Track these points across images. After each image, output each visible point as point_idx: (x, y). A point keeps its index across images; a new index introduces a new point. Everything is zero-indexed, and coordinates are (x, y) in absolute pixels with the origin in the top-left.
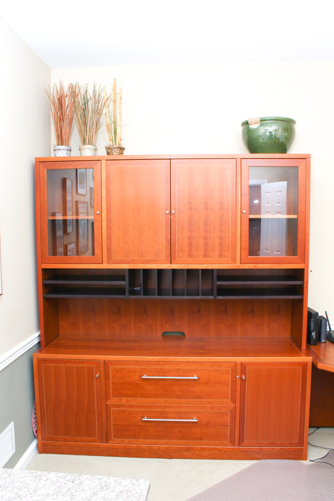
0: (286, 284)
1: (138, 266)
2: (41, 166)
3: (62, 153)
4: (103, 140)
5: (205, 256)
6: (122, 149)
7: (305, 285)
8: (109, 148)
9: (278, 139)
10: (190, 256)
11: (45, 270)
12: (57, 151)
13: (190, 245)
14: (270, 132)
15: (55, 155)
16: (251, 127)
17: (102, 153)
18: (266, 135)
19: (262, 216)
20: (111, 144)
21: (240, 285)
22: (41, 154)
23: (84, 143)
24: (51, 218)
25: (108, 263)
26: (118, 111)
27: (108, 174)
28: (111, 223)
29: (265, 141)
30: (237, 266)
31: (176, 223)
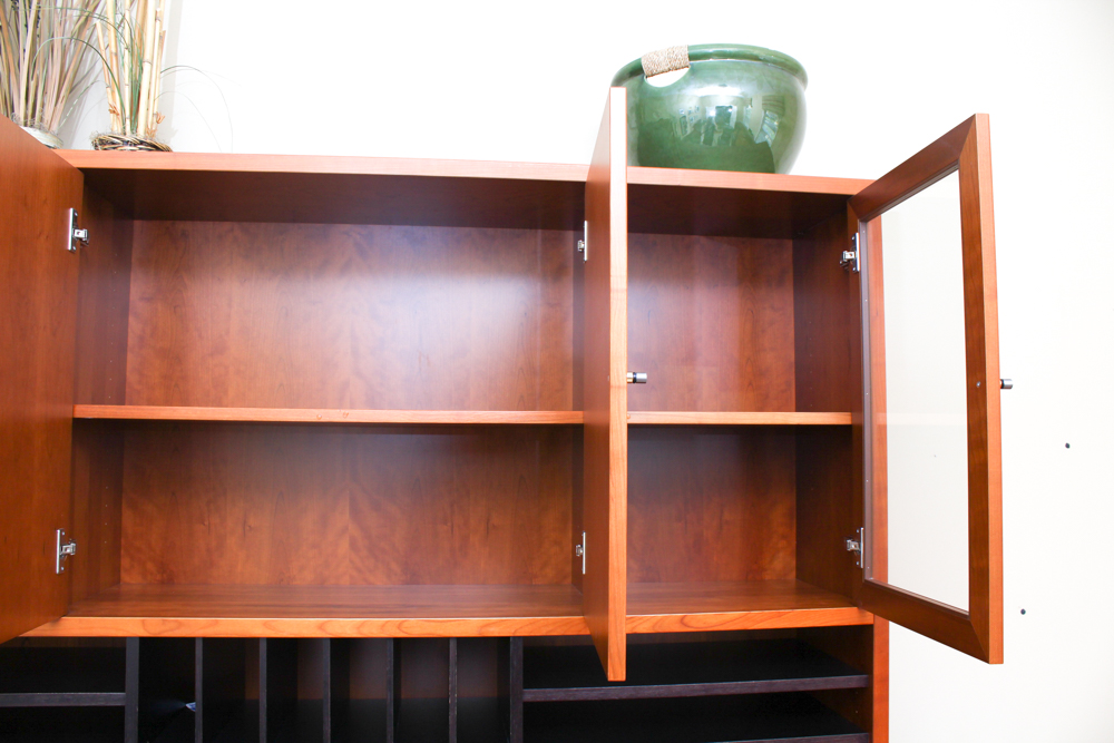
1: (180, 624)
7: (876, 692)
9: (751, 133)
14: (722, 109)
16: (654, 82)
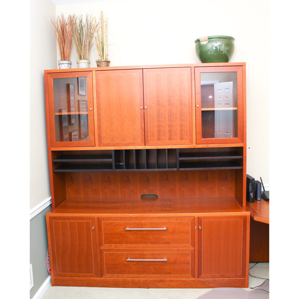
0: (230, 158)
1: (121, 147)
2: (49, 76)
3: (64, 66)
4: (94, 56)
5: (170, 139)
6: (108, 62)
7: (244, 159)
8: (98, 62)
9: (222, 52)
10: (159, 139)
11: (53, 152)
12: (61, 64)
13: (159, 131)
14: (216, 47)
15: (60, 68)
16: (201, 43)
17: (94, 65)
18: (213, 49)
19: (215, 109)
20: (100, 58)
21: (197, 160)
22: (49, 68)
23: (81, 58)
24: (58, 114)
25: (99, 145)
26: (105, 34)
27: (97, 81)
28: (100, 117)
29: (213, 53)
30: (193, 146)
31: (148, 115)
